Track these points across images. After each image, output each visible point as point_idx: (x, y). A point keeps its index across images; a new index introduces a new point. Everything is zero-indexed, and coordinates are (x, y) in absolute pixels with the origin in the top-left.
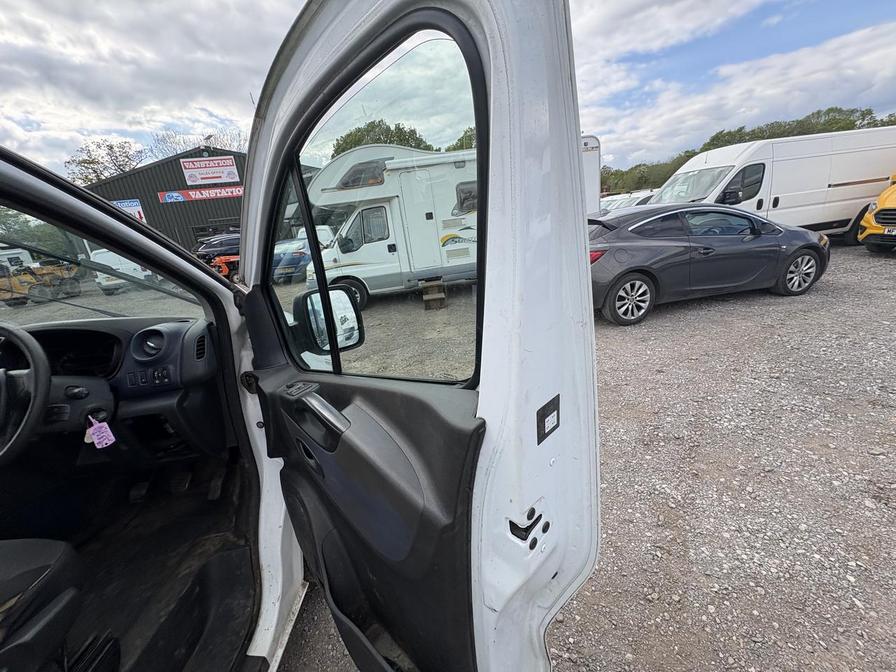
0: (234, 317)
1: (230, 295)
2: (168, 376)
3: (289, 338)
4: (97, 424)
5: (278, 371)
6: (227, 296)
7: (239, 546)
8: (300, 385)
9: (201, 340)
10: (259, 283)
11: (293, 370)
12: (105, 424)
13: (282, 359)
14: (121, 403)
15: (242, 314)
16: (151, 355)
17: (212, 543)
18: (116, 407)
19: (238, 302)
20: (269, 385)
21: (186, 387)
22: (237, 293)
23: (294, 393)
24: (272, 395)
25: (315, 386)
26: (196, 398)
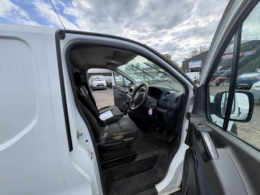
0: (191, 94)
1: (192, 86)
2: (167, 105)
3: (208, 107)
4: (151, 109)
5: (199, 117)
6: (191, 87)
7: (167, 158)
8: (204, 126)
9: (178, 98)
10: (204, 84)
11: (204, 119)
12: (152, 110)
13: (202, 113)
14: (158, 107)
15: (194, 94)
16: (166, 98)
17: (163, 151)
18: (156, 107)
19: (194, 89)
20: (193, 120)
21: (170, 109)
22: (195, 87)
23: (200, 128)
24: (192, 124)
25: (210, 130)
26: (171, 113)
